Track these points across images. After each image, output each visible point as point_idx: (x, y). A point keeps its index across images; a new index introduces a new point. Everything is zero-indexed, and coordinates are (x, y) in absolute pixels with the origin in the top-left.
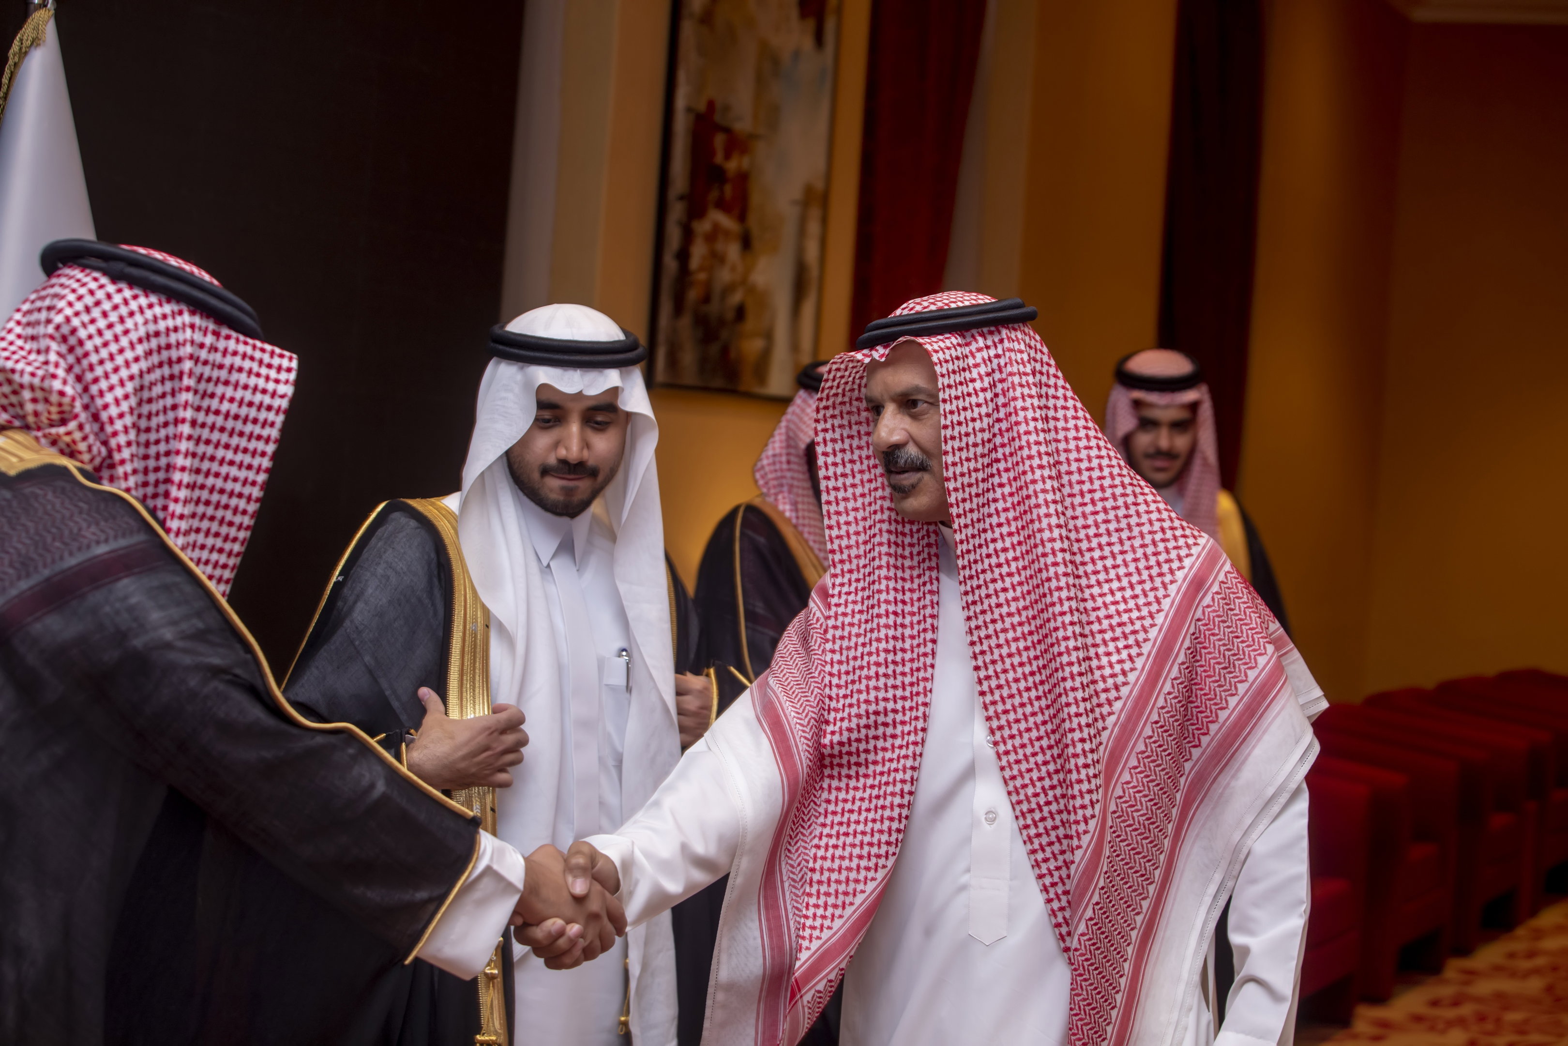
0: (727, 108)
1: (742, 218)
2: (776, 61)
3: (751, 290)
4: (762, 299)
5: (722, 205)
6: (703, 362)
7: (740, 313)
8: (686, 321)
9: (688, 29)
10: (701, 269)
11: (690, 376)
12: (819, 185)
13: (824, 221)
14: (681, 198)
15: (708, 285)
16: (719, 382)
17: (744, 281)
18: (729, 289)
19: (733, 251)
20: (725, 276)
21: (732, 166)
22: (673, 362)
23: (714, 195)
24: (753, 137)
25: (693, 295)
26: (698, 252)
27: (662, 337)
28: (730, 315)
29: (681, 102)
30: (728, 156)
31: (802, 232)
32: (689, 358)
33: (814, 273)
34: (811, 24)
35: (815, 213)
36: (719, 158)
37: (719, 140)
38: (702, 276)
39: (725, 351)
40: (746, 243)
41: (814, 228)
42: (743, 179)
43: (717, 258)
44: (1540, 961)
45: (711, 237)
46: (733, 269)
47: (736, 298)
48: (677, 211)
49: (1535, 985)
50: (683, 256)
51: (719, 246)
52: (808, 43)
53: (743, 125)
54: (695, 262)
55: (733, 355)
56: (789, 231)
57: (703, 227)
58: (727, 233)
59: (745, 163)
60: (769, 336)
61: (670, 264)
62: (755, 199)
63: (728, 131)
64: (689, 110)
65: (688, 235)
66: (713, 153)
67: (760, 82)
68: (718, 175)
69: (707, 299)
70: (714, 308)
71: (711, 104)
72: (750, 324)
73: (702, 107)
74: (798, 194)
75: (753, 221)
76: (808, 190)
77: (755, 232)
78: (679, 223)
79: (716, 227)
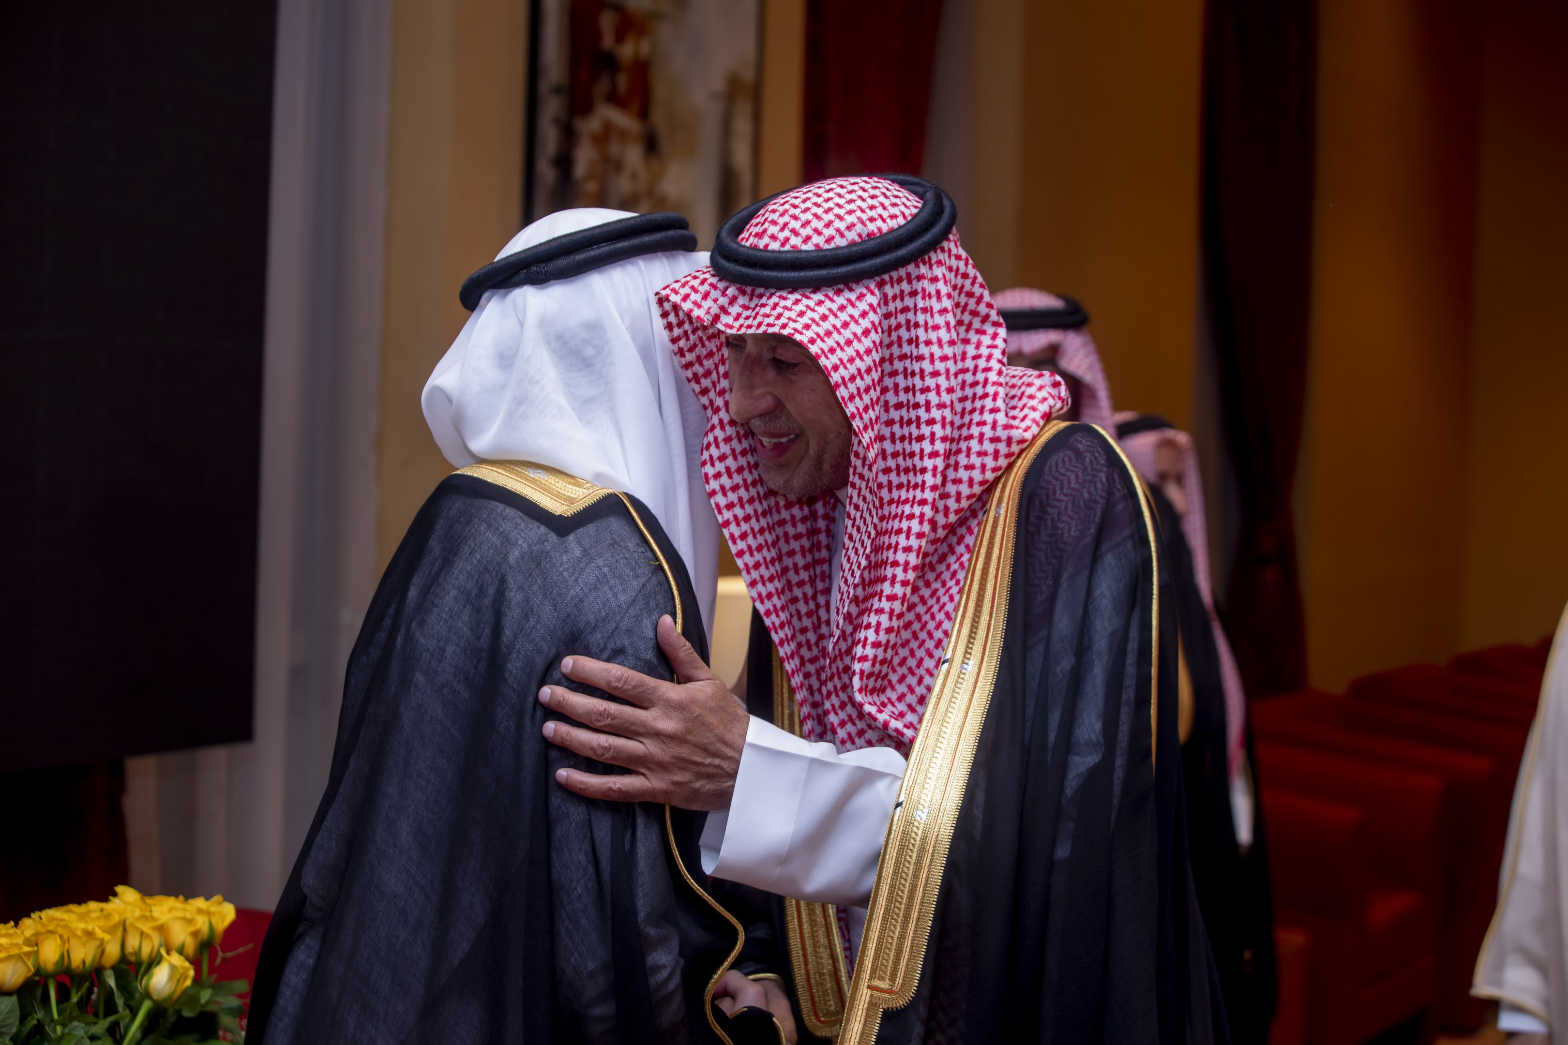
1: (644, 114)
3: (662, 201)
5: (614, 99)
10: (590, 177)
12: (748, 74)
13: (757, 118)
14: (557, 90)
15: (601, 197)
17: (649, 192)
18: (629, 202)
19: (633, 155)
20: (622, 185)
21: (627, 51)
23: (602, 86)
24: (654, 16)
26: (585, 156)
31: (727, 133)
33: (746, 180)
35: (743, 108)
36: (608, 41)
37: (607, 22)
38: (591, 186)
40: (651, 145)
41: (743, 126)
42: (643, 67)
43: (611, 164)
45: (602, 139)
46: (634, 176)
48: (552, 108)
50: (564, 162)
51: (614, 149)
54: (580, 170)
56: (710, 130)
57: (590, 126)
58: (623, 134)
59: (645, 47)
61: (546, 171)
62: (660, 91)
63: (619, 9)
65: (569, 135)
66: (599, 36)
68: (610, 63)
74: (718, 83)
75: (658, 117)
76: (734, 80)
77: (663, 131)
78: (556, 122)
79: (608, 126)
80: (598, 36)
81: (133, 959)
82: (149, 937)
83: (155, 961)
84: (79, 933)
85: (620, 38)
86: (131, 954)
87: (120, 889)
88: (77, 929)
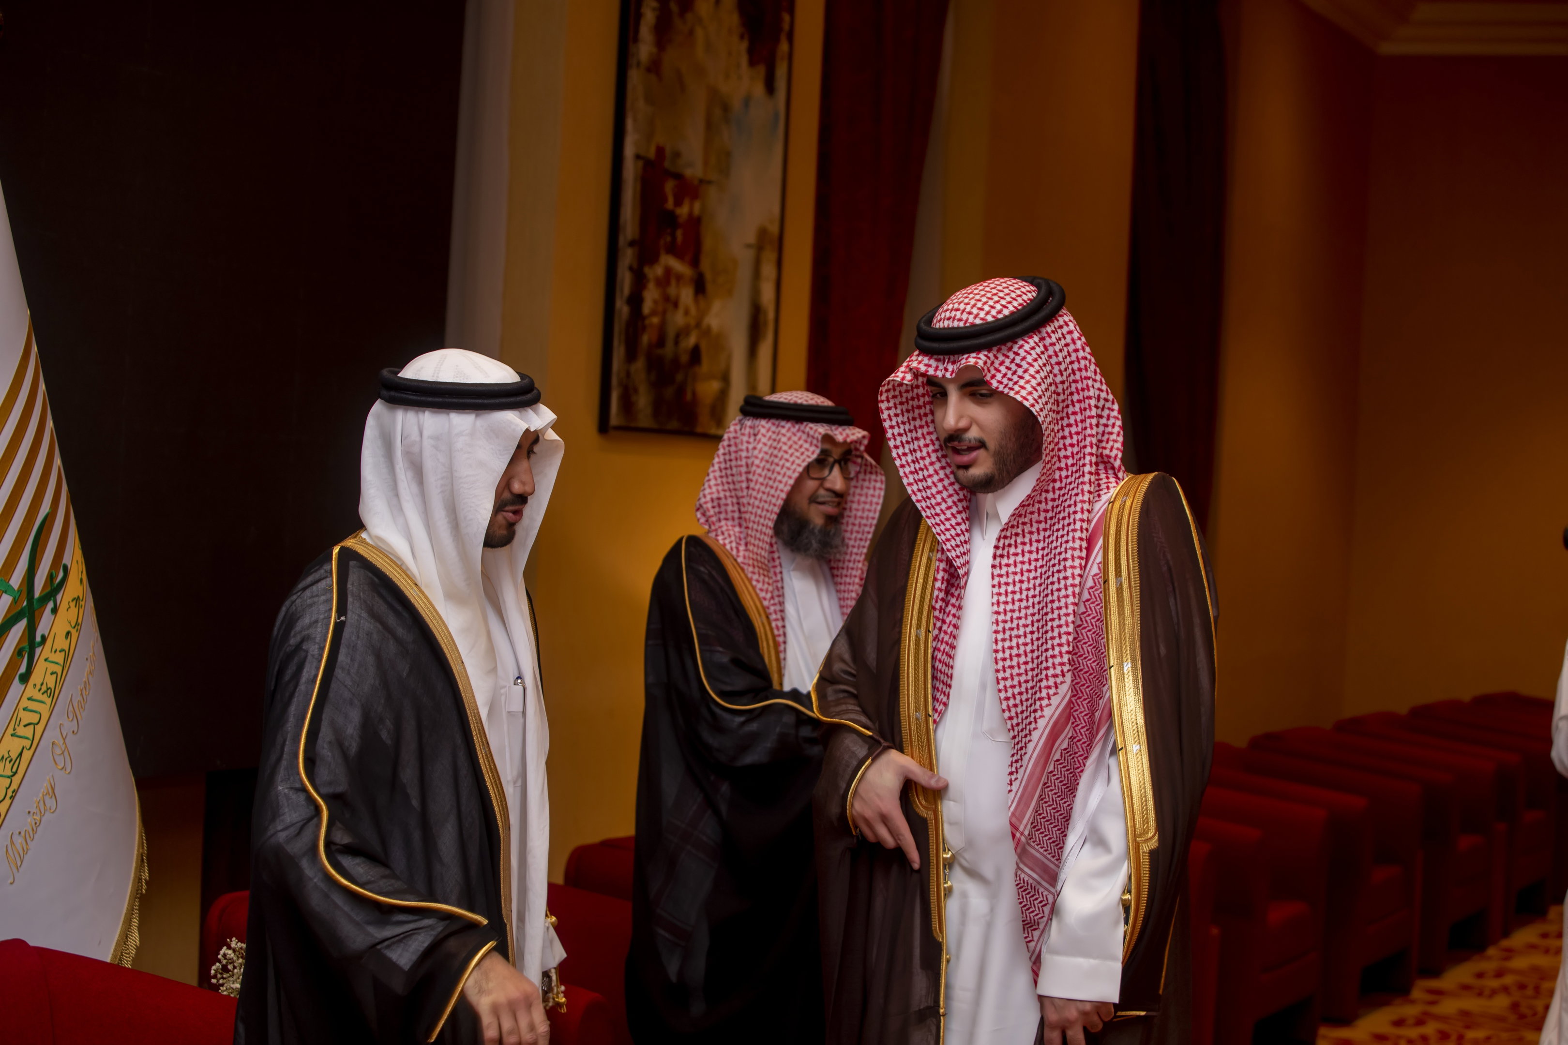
0: (677, 155)
1: (695, 262)
2: (726, 108)
3: (707, 332)
4: (718, 342)
5: (674, 250)
6: (658, 405)
7: (696, 355)
8: (640, 365)
9: (635, 77)
10: (653, 313)
11: (645, 419)
12: (774, 229)
13: (779, 263)
14: (632, 244)
15: (662, 329)
16: (674, 424)
17: (698, 325)
18: (682, 333)
19: (686, 295)
20: (679, 319)
21: (684, 212)
22: (627, 405)
23: (665, 240)
24: (704, 182)
25: (645, 339)
26: (651, 296)
27: (614, 381)
28: (684, 358)
29: (629, 151)
30: (678, 203)
31: (757, 274)
32: (643, 401)
33: (770, 313)
34: (761, 70)
35: (769, 256)
36: (670, 204)
37: (669, 186)
38: (655, 320)
39: (681, 391)
40: (700, 287)
41: (768, 270)
42: (695, 224)
43: (670, 302)
44: (1508, 980)
45: (664, 282)
46: (687, 313)
47: (692, 340)
48: (627, 257)
49: (1501, 1002)
50: (636, 300)
51: (672, 291)
52: (759, 89)
53: (694, 170)
54: (647, 307)
55: (689, 396)
56: (744, 274)
57: (655, 271)
58: (679, 278)
59: (697, 207)
60: (725, 378)
61: (622, 308)
62: (708, 243)
63: (679, 177)
64: (638, 157)
65: (640, 278)
66: (665, 200)
67: (710, 126)
68: (671, 219)
69: (661, 341)
70: (669, 350)
71: (660, 151)
72: (705, 366)
73: (652, 154)
74: (751, 237)
75: (705, 265)
76: (762, 233)
77: (708, 276)
78: (631, 268)
79: (668, 271)
80: (663, 200)
85: (679, 201)
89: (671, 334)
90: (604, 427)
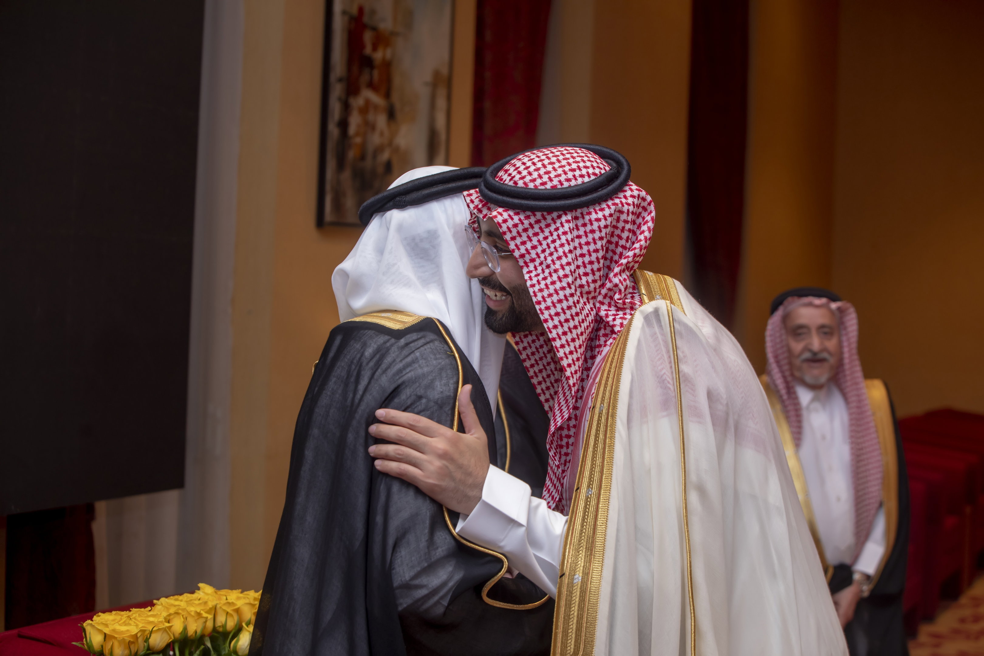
0: (373, 12)
1: (387, 95)
3: (396, 150)
4: (404, 156)
5: (371, 86)
7: (388, 166)
8: (347, 175)
10: (357, 134)
11: (351, 216)
12: (445, 71)
13: (449, 98)
14: (340, 80)
15: (363, 147)
17: (390, 144)
18: (379, 150)
19: (381, 120)
20: (375, 139)
21: (378, 56)
22: (338, 206)
23: (365, 78)
24: (394, 34)
25: (351, 154)
26: (355, 121)
27: (328, 187)
28: (380, 170)
29: (337, 8)
31: (432, 107)
33: (443, 137)
35: (442, 92)
36: (368, 50)
37: (368, 37)
38: (358, 140)
40: (391, 114)
41: (441, 103)
42: (387, 65)
43: (369, 126)
45: (364, 110)
46: (382, 134)
47: (385, 156)
48: (337, 91)
50: (343, 124)
51: (371, 117)
53: (386, 24)
54: (352, 129)
56: (423, 105)
57: (358, 102)
58: (376, 107)
59: (389, 53)
61: (333, 130)
62: (397, 81)
63: (374, 29)
64: (344, 13)
65: (346, 107)
68: (368, 62)
69: (363, 157)
70: (368, 163)
71: (361, 10)
73: (354, 11)
74: (428, 77)
75: (395, 97)
76: (437, 75)
77: (398, 105)
78: (340, 99)
79: (368, 102)
80: (363, 47)
81: (221, 630)
82: (232, 616)
83: (238, 630)
84: (193, 613)
85: (375, 48)
86: (220, 626)
87: (201, 585)
88: (191, 611)
89: (370, 149)
90: (320, 222)
